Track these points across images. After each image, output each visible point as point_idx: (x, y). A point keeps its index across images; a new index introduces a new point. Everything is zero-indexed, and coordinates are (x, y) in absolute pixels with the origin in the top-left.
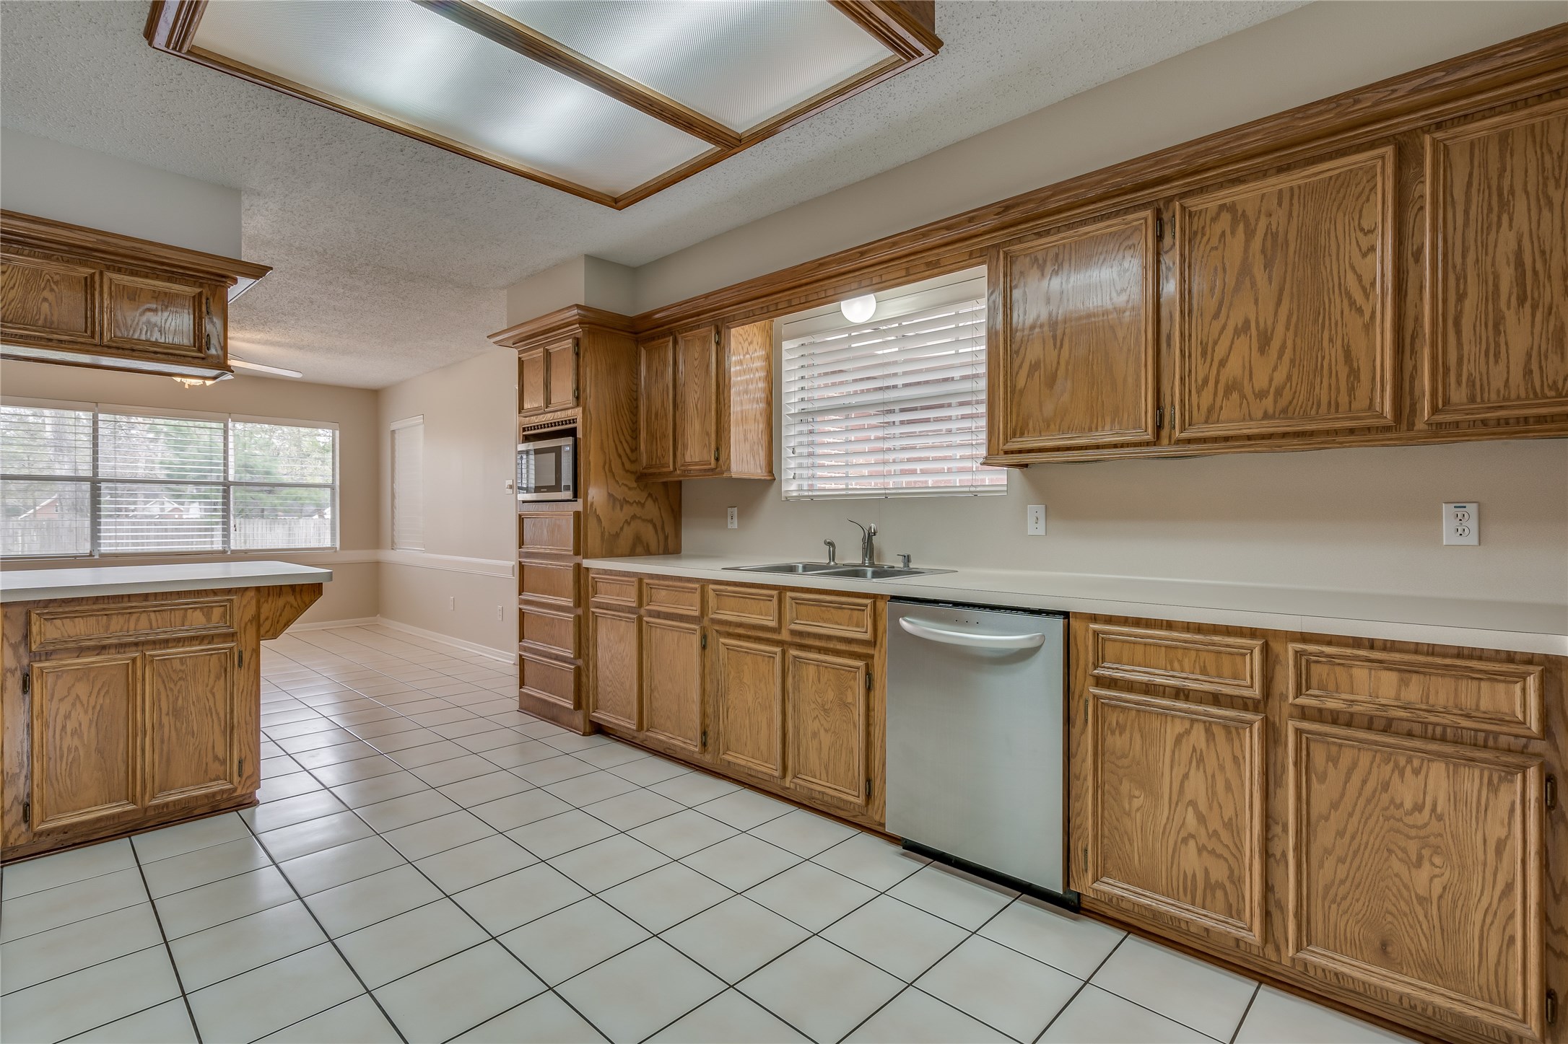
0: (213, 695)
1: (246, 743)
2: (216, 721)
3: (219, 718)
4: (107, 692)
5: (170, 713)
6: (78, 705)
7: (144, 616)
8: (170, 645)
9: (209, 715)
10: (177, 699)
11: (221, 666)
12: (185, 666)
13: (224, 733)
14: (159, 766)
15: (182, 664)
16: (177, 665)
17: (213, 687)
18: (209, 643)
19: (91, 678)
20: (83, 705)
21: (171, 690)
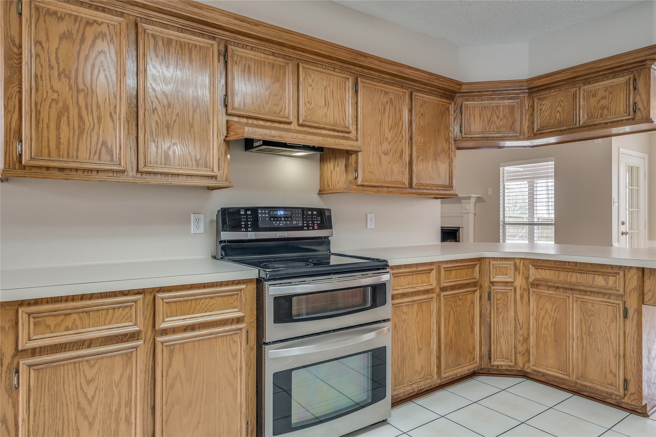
0: (609, 330)
1: (630, 371)
2: (611, 347)
3: (613, 347)
4: (558, 311)
5: (587, 333)
6: (547, 314)
7: (574, 274)
8: (588, 294)
9: (607, 342)
10: (590, 326)
11: (614, 314)
12: (594, 308)
13: (615, 357)
14: (581, 362)
15: (593, 307)
16: (590, 305)
17: (609, 326)
18: (608, 298)
19: (552, 301)
20: (549, 315)
21: (587, 320)
